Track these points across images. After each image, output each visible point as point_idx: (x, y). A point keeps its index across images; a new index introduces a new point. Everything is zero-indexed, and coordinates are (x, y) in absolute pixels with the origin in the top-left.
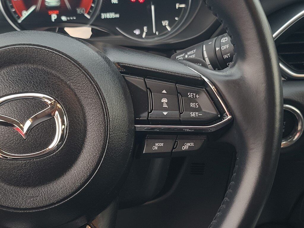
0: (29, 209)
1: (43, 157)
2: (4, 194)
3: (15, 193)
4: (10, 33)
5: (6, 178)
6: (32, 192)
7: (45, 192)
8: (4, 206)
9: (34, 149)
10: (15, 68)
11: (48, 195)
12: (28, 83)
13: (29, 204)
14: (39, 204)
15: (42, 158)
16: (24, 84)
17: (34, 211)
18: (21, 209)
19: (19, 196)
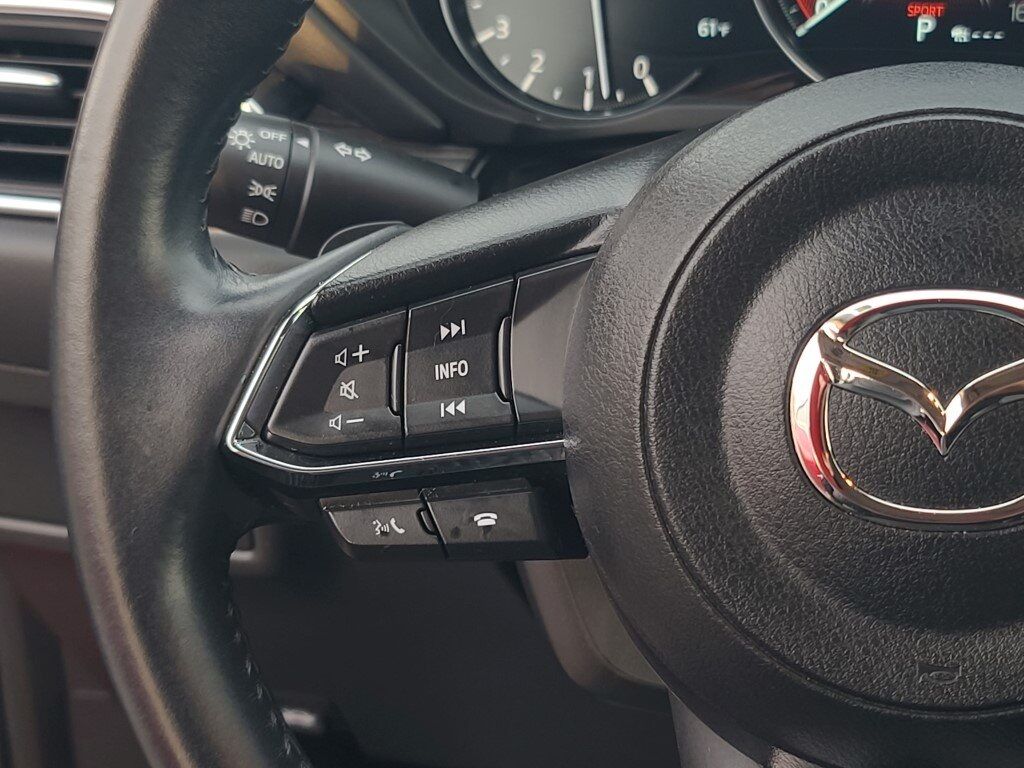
0: (921, 709)
1: (998, 529)
2: (836, 640)
3: (876, 642)
4: (916, 65)
5: (850, 584)
6: (936, 647)
7: (986, 654)
8: (829, 684)
9: (968, 496)
10: (934, 196)
11: (995, 670)
12: (976, 253)
13: (920, 689)
14: (956, 695)
15: (993, 533)
16: (961, 256)
17: (934, 717)
18: (889, 703)
19: (889, 656)
